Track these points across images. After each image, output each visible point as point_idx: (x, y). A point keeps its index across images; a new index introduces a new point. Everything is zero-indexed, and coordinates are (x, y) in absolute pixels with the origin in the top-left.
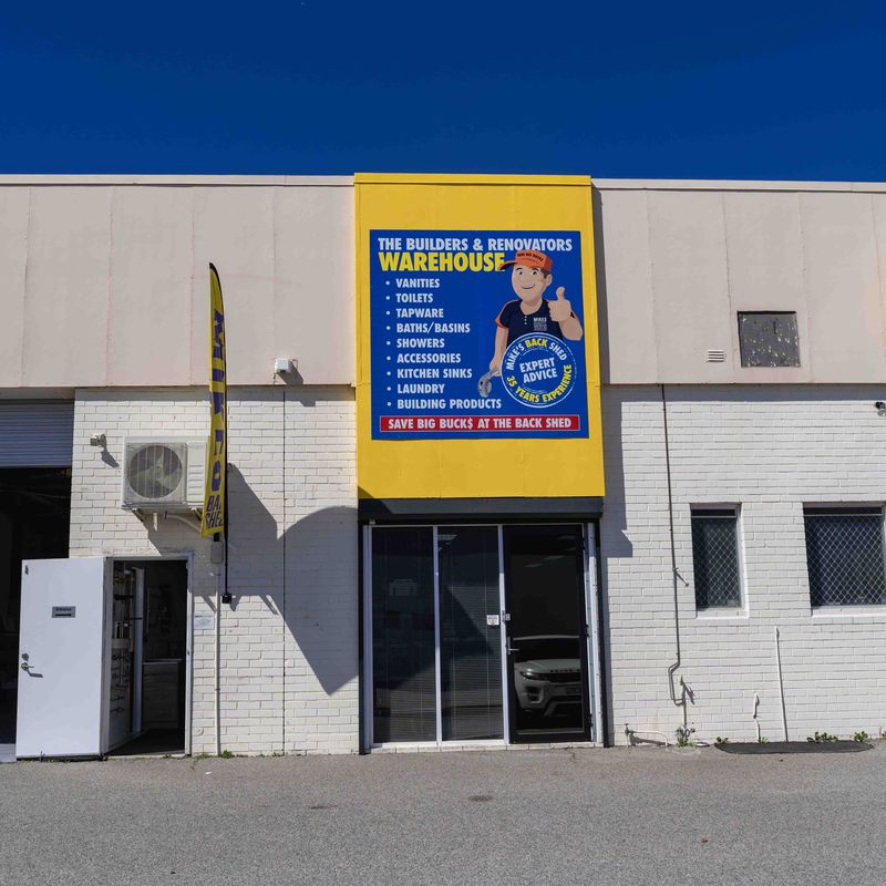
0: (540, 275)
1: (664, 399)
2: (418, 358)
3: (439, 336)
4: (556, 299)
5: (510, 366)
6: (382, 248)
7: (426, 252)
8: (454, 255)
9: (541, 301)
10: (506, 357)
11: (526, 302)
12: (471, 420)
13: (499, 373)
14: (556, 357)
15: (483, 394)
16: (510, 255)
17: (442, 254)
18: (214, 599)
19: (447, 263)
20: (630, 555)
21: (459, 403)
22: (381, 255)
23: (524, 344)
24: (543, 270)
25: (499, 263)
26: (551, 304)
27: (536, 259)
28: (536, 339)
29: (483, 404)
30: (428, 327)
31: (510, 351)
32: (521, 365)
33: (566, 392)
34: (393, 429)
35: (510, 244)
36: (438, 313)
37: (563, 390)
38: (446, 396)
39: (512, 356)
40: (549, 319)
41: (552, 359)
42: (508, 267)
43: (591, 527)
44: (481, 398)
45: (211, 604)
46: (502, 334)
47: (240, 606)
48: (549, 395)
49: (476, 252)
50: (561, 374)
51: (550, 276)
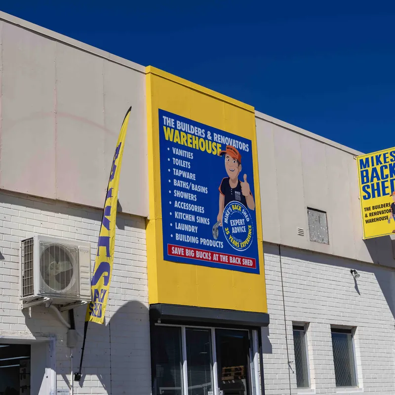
0: (236, 163)
1: (280, 254)
2: (185, 206)
3: (194, 192)
4: (244, 182)
5: (226, 221)
6: (165, 124)
7: (187, 133)
8: (199, 139)
9: (237, 182)
10: (224, 215)
11: (232, 180)
12: (210, 254)
13: (221, 225)
14: (245, 220)
15: (215, 238)
16: (224, 146)
17: (194, 137)
18: (70, 377)
19: (197, 144)
20: (271, 353)
21: (204, 241)
22: (165, 127)
23: (231, 208)
24: (238, 161)
25: (219, 150)
26: (242, 184)
27: (235, 153)
28: (237, 205)
29: (214, 244)
30: (189, 185)
31: (226, 210)
32: (231, 221)
33: (250, 242)
34: (174, 254)
35: (224, 140)
36: (192, 176)
37: (248, 241)
38: (199, 235)
39: (227, 214)
40: (241, 193)
41: (243, 220)
42: (223, 154)
43: (255, 333)
44: (214, 240)
45: (67, 382)
46: (222, 197)
47: (85, 383)
48: (243, 243)
49: (209, 140)
50: (247, 230)
51: (240, 165)
